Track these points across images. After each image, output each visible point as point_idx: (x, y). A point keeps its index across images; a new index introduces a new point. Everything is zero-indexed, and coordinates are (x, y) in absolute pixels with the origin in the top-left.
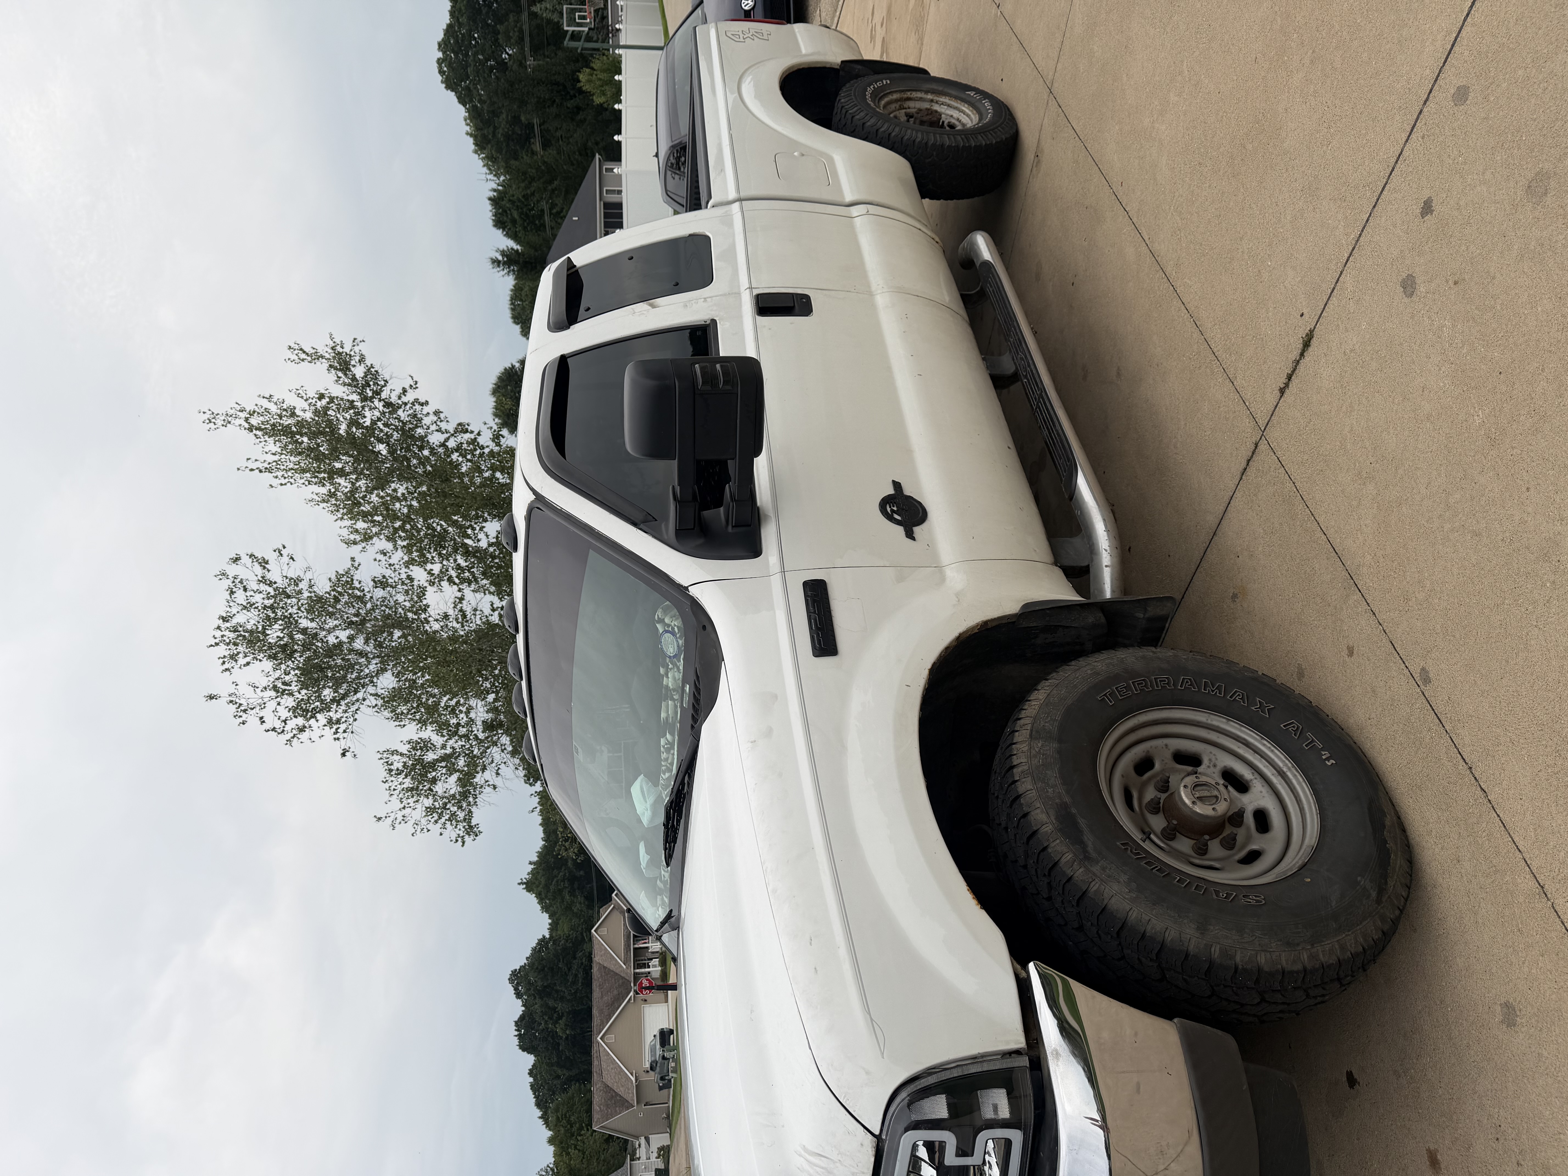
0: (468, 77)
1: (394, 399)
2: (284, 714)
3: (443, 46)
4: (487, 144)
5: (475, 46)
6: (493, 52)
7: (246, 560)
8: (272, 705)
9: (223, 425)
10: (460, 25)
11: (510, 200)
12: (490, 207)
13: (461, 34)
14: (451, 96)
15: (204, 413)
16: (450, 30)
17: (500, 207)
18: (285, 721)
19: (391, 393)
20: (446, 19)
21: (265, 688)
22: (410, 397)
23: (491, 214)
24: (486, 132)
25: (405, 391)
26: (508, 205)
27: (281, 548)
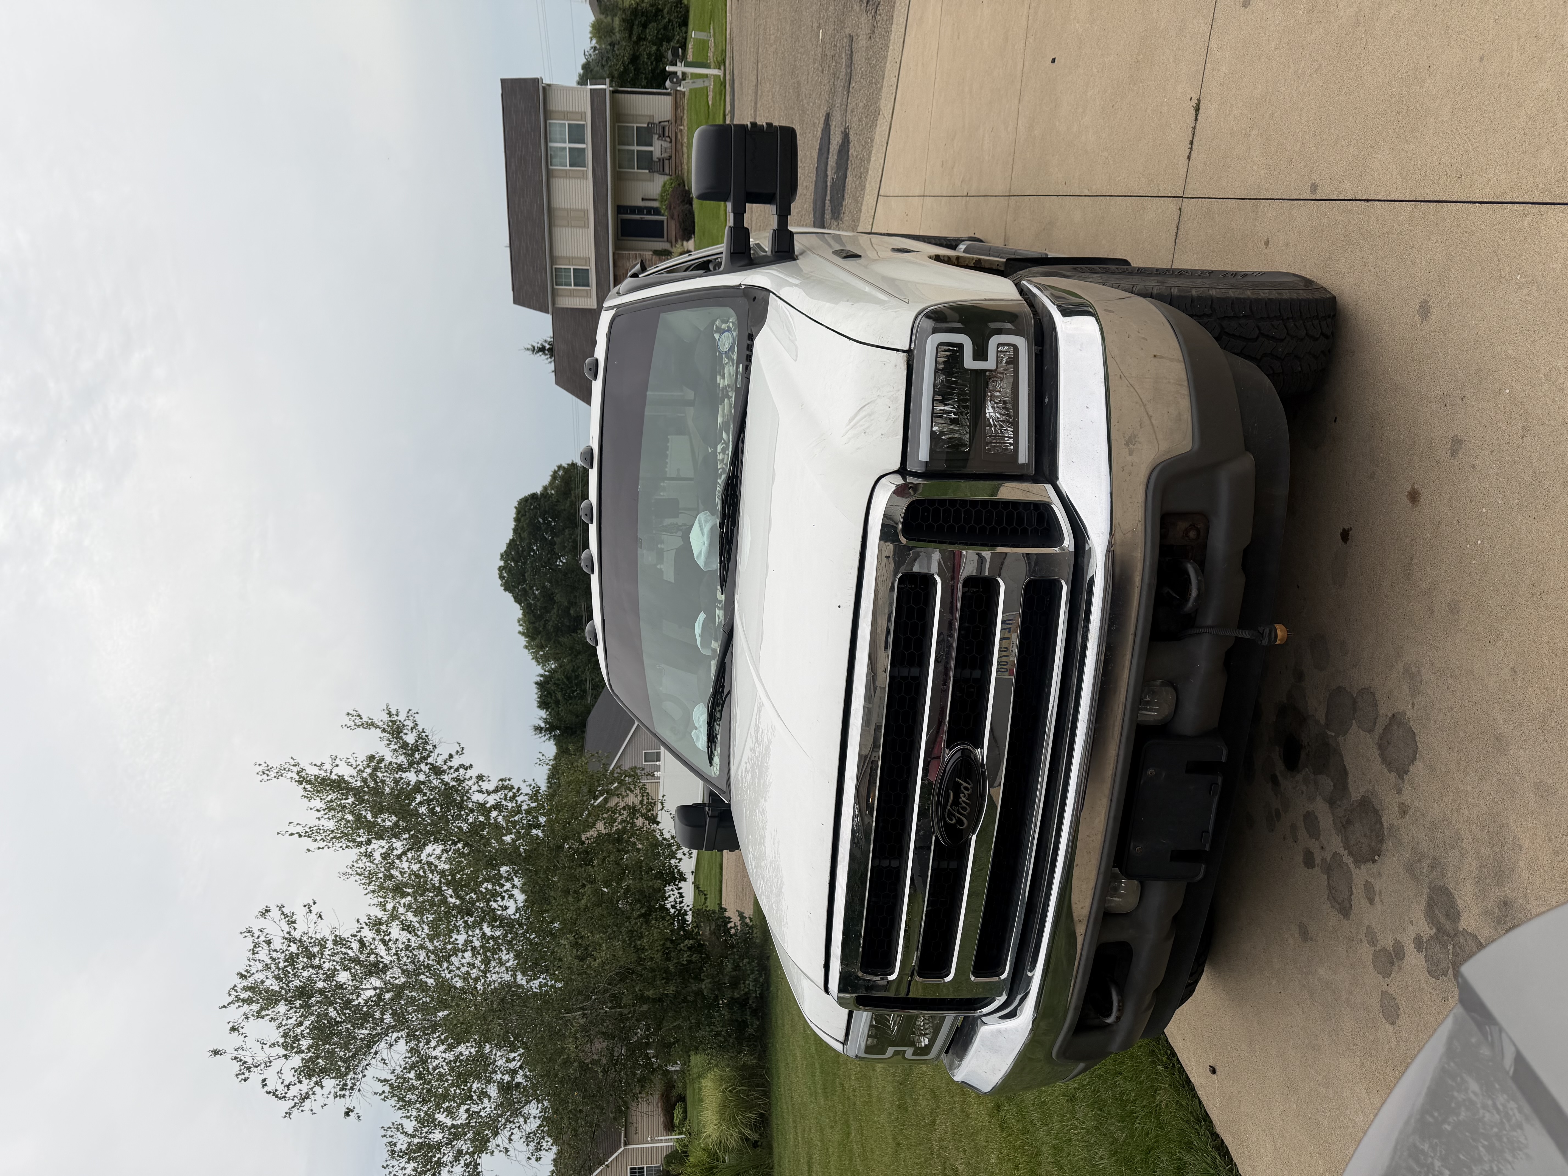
0: (525, 581)
1: (440, 762)
2: (289, 1077)
3: (505, 556)
4: (537, 635)
5: (533, 556)
6: (549, 559)
7: (275, 913)
8: (277, 1064)
9: (275, 777)
10: (522, 539)
11: (555, 684)
12: (536, 691)
13: (522, 547)
14: (509, 597)
15: (260, 765)
16: (512, 544)
17: (545, 690)
18: (288, 1087)
19: (438, 758)
20: (510, 535)
21: (274, 1044)
22: (455, 763)
23: (536, 696)
24: (537, 625)
25: (451, 756)
26: (552, 688)
27: (311, 904)
